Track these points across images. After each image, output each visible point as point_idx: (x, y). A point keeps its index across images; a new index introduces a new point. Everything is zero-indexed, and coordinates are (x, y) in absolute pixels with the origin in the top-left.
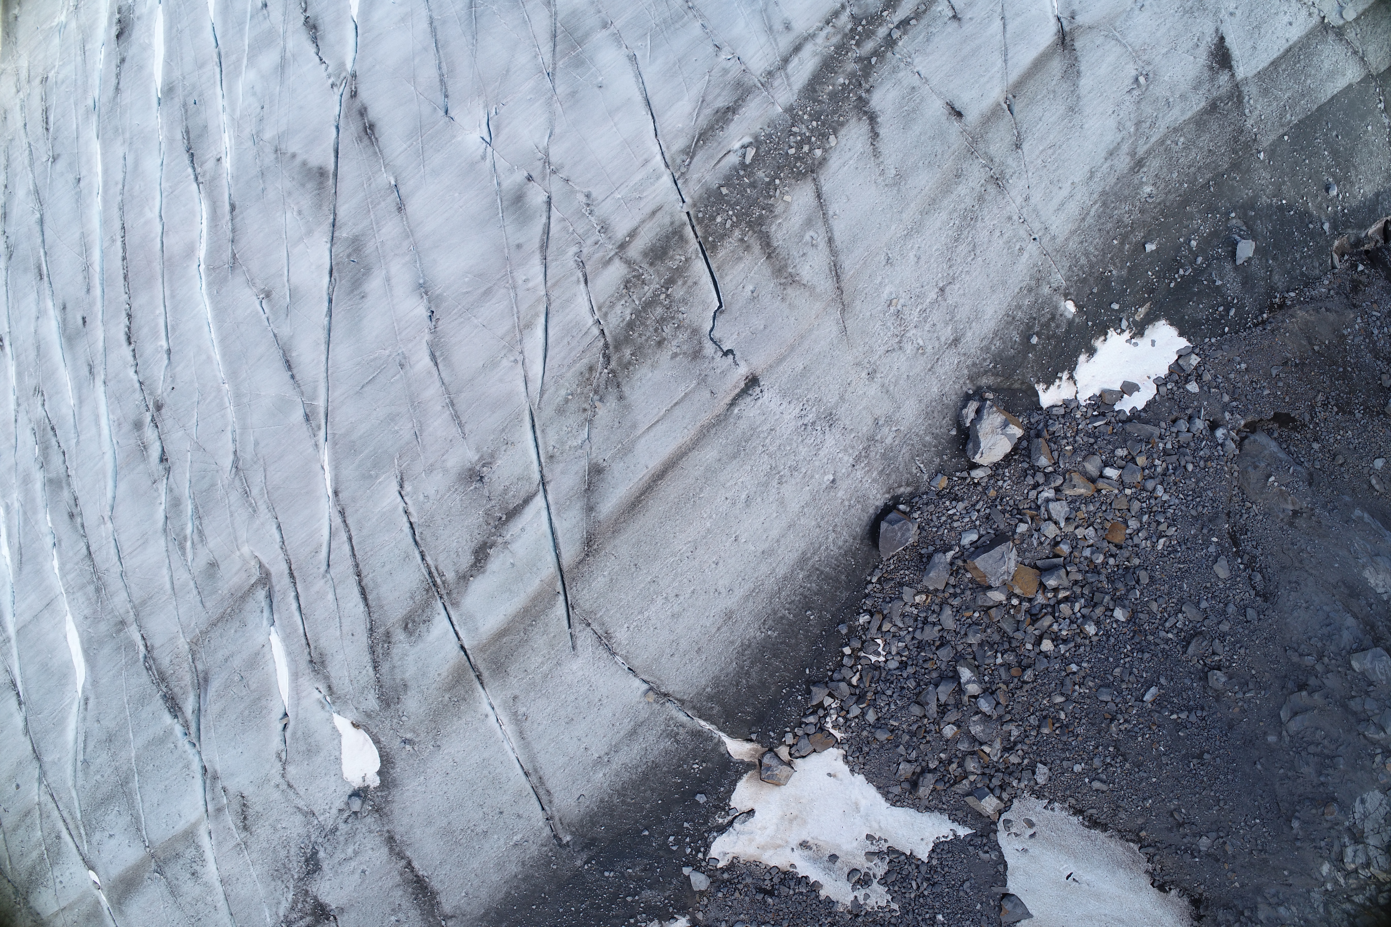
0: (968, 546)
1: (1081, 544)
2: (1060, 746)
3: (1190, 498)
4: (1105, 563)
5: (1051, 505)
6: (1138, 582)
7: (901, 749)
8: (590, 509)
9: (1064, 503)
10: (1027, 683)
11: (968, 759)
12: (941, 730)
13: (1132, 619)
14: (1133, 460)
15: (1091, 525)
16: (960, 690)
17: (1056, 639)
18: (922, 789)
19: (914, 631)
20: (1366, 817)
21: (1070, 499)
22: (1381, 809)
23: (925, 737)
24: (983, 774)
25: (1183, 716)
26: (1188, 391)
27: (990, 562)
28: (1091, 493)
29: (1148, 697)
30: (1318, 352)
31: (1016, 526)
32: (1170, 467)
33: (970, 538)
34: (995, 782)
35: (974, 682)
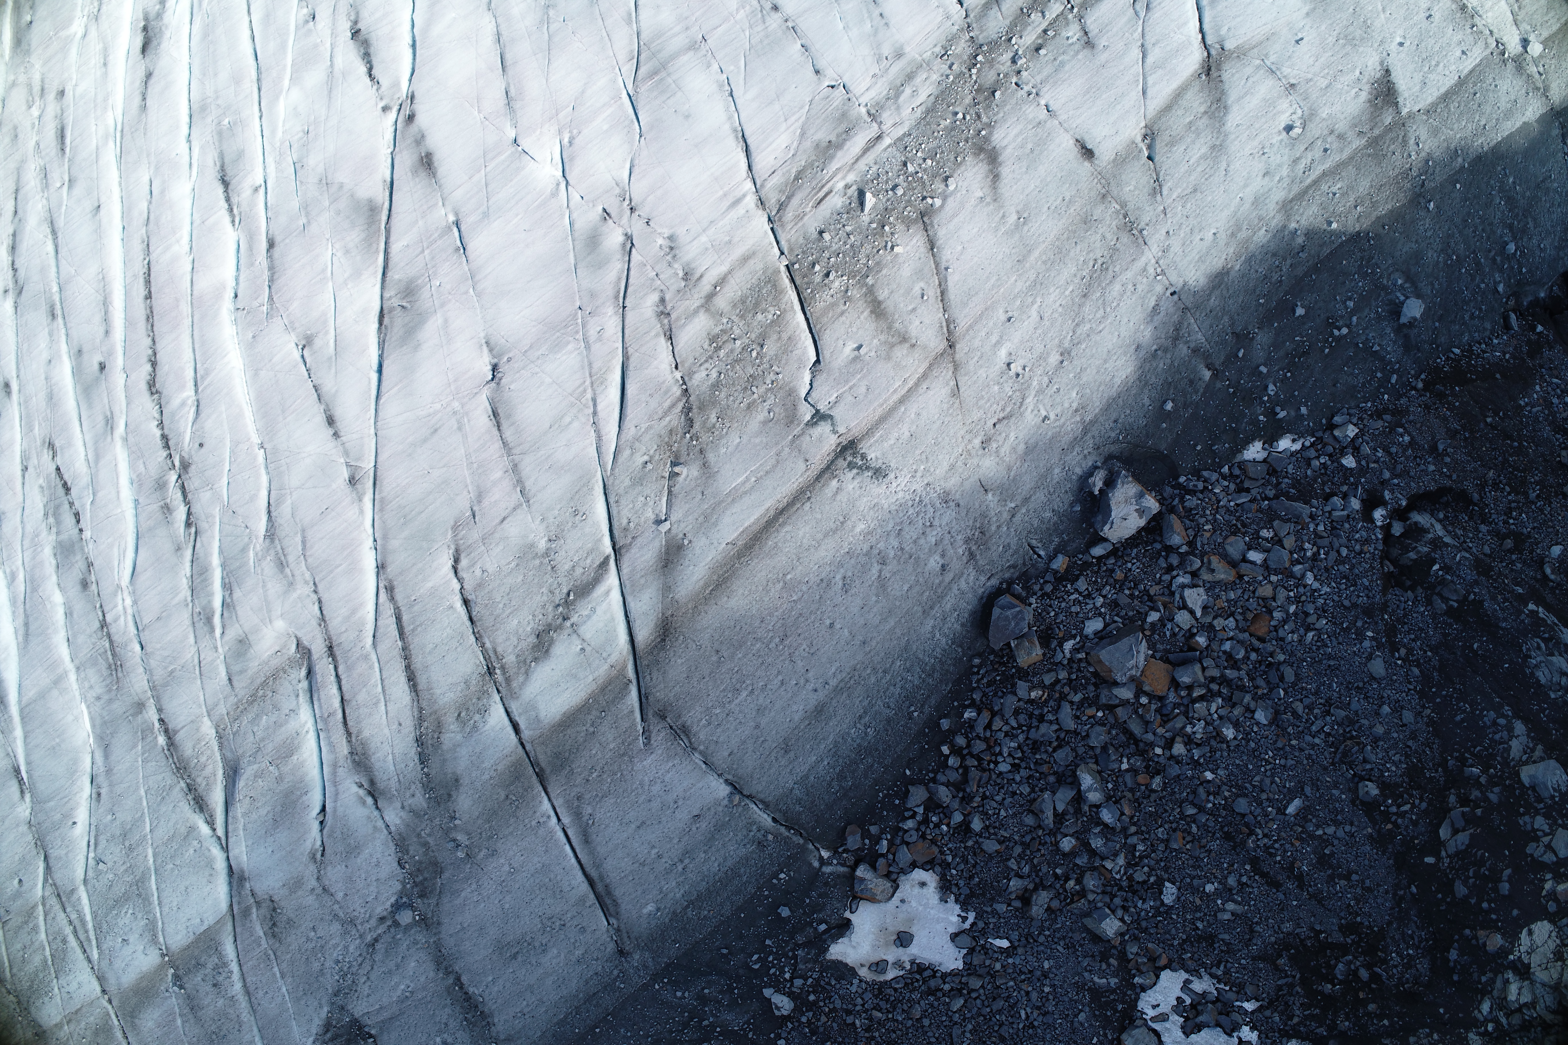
0: (1092, 636)
1: (1221, 635)
2: (1191, 862)
3: (1344, 586)
4: (1247, 658)
5: (1187, 592)
6: (1282, 678)
7: (1013, 864)
8: (667, 589)
9: (1201, 590)
10: (1155, 791)
11: (1088, 875)
12: (1057, 843)
13: (1275, 721)
14: (1280, 543)
15: (1232, 614)
16: (1079, 798)
17: (1189, 741)
18: (1035, 908)
19: (1028, 731)
20: (1533, 951)
21: (1208, 585)
22: (1550, 942)
23: (1039, 850)
24: (1104, 892)
25: (1330, 830)
26: (1343, 465)
27: (1117, 655)
28: (1232, 579)
29: (1291, 810)
30: (1491, 425)
31: (1146, 615)
32: (1322, 552)
33: (1094, 626)
34: (1117, 901)
35: (1096, 790)
